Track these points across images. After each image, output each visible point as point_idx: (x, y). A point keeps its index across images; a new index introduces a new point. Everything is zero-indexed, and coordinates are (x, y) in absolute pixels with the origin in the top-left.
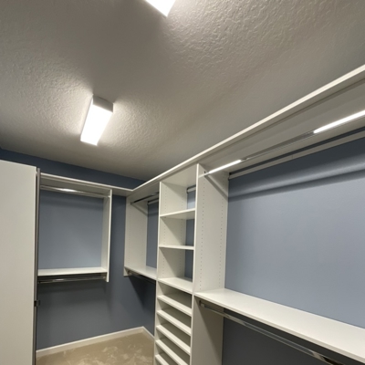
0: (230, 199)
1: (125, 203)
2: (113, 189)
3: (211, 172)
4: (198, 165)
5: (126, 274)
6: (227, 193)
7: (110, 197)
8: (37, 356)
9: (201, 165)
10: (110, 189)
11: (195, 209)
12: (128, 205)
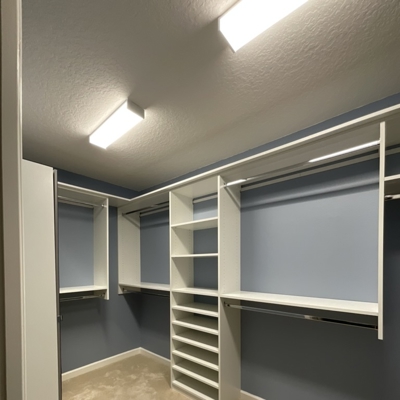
0: (242, 210)
2: (110, 198)
3: (229, 184)
4: (219, 176)
5: (120, 292)
6: (239, 204)
7: (107, 207)
9: (222, 177)
10: (106, 198)
11: (218, 218)
12: (119, 216)
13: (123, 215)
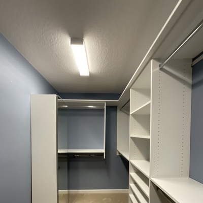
0: (193, 86)
1: (117, 110)
2: (106, 102)
4: (152, 61)
5: (118, 154)
7: (105, 107)
8: (59, 193)
9: (154, 59)
10: (104, 102)
11: (150, 102)
12: (118, 111)
13: (120, 110)
